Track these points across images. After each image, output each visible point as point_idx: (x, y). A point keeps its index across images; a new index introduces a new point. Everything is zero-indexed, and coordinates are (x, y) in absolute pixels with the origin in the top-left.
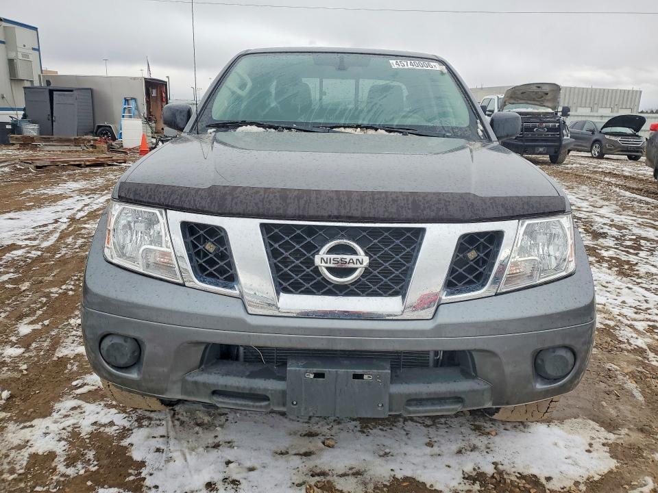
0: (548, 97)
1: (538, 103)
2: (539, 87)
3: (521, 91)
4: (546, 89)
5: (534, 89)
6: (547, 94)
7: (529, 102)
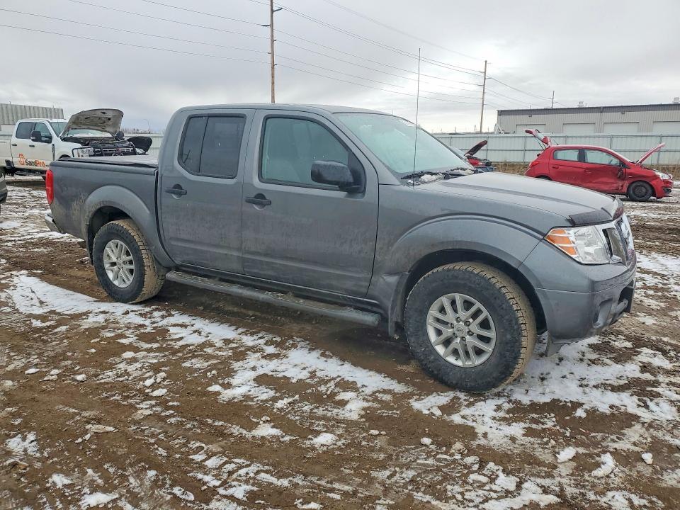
0: (110, 122)
1: (100, 128)
2: (104, 113)
3: (85, 117)
4: (110, 115)
5: (99, 114)
6: (109, 119)
7: (91, 127)
